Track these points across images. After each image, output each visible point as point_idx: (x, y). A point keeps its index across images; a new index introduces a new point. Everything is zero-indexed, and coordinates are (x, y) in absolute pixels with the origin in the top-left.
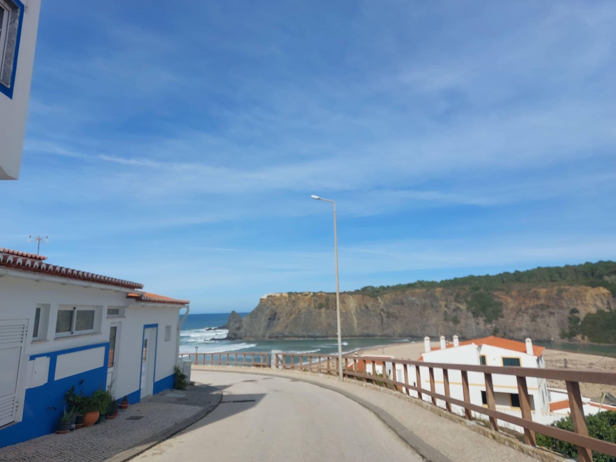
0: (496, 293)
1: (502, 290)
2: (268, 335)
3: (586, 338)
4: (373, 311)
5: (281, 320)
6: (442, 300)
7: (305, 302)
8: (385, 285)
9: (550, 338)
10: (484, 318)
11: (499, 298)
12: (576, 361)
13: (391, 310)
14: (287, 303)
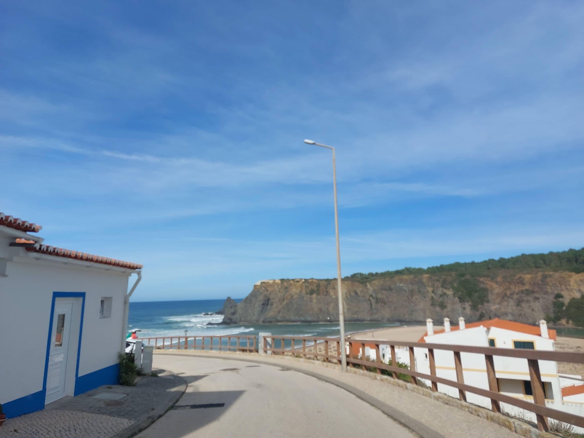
0: (482, 279)
1: (487, 276)
2: (261, 320)
3: (571, 322)
4: (363, 297)
5: (274, 305)
6: (428, 286)
7: (296, 288)
8: (374, 272)
9: (535, 322)
10: (470, 303)
11: (484, 284)
12: (563, 344)
13: (380, 296)
14: (280, 289)
